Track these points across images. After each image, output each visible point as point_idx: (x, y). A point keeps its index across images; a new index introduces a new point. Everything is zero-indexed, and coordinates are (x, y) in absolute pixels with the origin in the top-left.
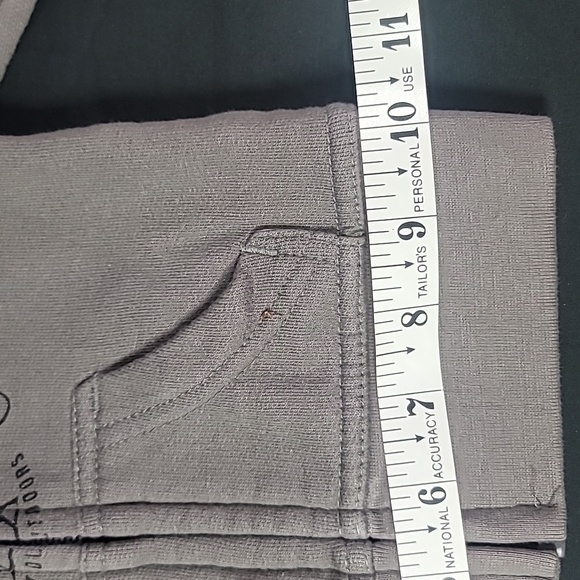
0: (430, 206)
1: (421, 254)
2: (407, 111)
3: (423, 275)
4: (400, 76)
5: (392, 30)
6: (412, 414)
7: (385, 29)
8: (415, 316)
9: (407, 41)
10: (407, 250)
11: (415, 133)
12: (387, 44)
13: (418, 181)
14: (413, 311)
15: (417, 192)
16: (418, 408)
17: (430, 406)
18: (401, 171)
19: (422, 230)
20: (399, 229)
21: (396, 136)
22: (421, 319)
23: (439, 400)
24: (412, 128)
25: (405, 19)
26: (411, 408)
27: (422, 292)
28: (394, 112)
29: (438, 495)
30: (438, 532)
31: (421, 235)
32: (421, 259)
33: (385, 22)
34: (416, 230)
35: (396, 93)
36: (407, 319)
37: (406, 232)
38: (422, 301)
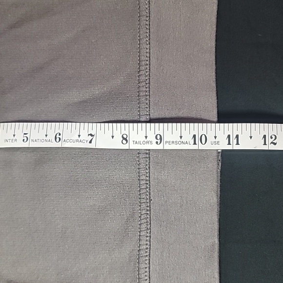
0: (167, 147)
2: (203, 141)
3: (141, 143)
4: (217, 140)
5: (234, 138)
6: (89, 135)
7: (235, 136)
8: (126, 139)
9: (229, 144)
10: (152, 137)
11: (195, 143)
12: (229, 136)
13: (177, 143)
14: (128, 139)
15: (173, 142)
16: (90, 137)
17: (90, 142)
18: (181, 137)
19: (159, 143)
20: (160, 135)
21: (194, 136)
22: (124, 142)
23: (92, 146)
24: (197, 142)
25: (238, 144)
26: (91, 135)
27: (135, 142)
28: (203, 136)
29: (58, 140)
30: (45, 138)
31: (157, 143)
32: (148, 142)
33: (237, 136)
34: (159, 141)
35: (211, 139)
36: (125, 136)
37: (158, 137)
38: (131, 142)
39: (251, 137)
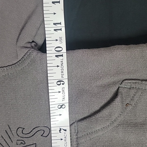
0: (66, 76)
1: (63, 89)
2: (60, 49)
3: (64, 95)
4: (59, 39)
5: (56, 26)
6: (60, 132)
7: (55, 26)
8: (62, 106)
9: (61, 30)
10: (59, 88)
11: (62, 56)
12: (55, 30)
13: (62, 69)
14: (61, 105)
15: (62, 72)
16: (62, 131)
17: (65, 130)
18: (58, 66)
19: (63, 83)
20: (57, 82)
21: (57, 56)
22: (63, 107)
23: (68, 129)
24: (61, 54)
25: (60, 24)
26: (60, 130)
27: (63, 100)
28: (57, 49)
31: (63, 84)
32: (63, 91)
33: (55, 24)
34: (62, 83)
35: (58, 44)
36: (59, 107)
37: (59, 83)
38: (64, 102)
39: (55, 14)
